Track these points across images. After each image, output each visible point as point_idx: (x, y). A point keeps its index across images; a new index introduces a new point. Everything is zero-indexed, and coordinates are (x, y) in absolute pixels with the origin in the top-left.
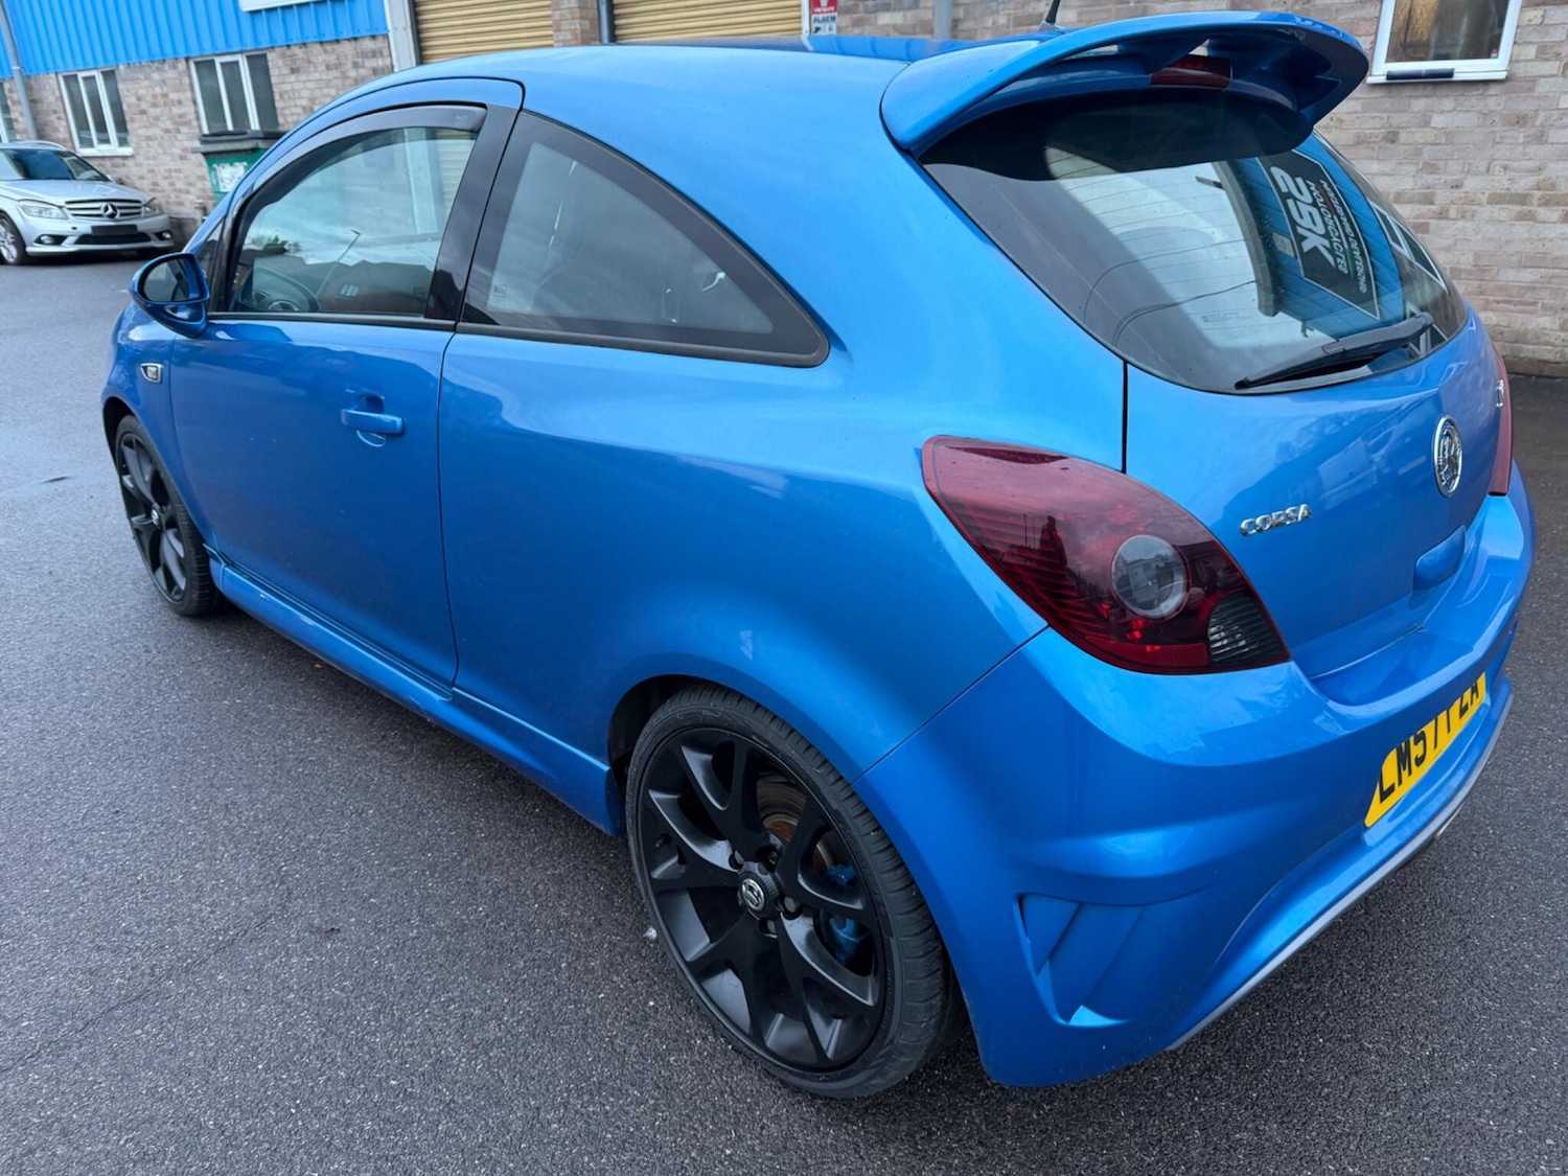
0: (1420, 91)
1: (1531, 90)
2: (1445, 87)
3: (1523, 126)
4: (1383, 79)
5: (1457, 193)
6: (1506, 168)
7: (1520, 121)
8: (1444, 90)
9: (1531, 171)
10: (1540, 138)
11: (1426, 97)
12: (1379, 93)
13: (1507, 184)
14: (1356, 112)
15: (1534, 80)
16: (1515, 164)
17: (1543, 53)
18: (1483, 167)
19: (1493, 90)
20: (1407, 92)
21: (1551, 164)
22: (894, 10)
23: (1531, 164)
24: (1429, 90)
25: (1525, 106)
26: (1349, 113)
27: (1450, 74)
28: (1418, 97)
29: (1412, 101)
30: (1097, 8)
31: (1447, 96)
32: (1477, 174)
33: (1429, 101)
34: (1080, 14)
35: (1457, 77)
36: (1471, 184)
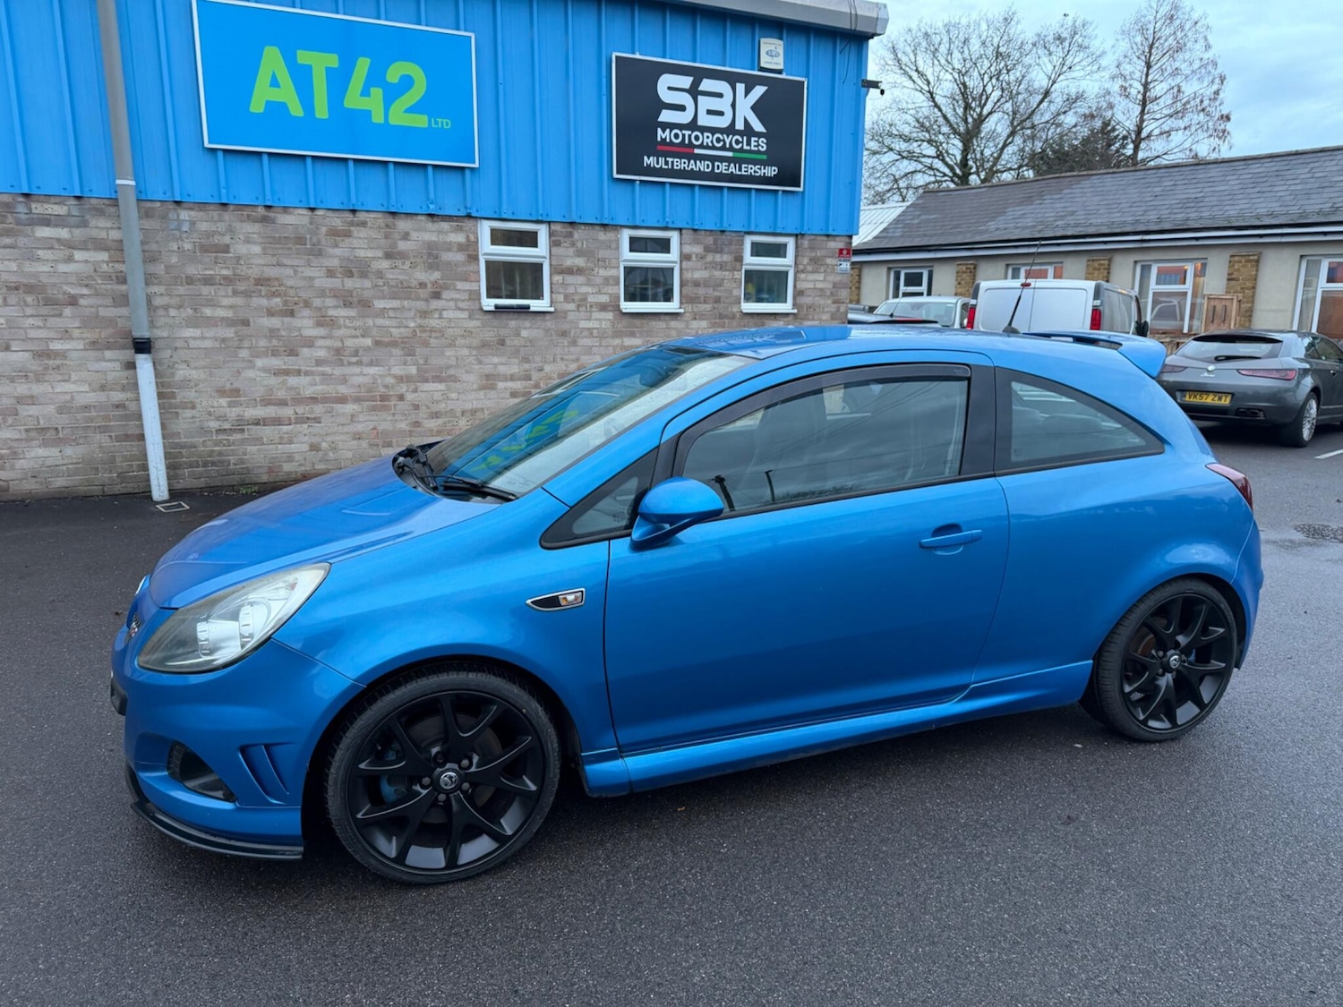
0: (511, 316)
1: (565, 318)
2: (524, 314)
3: (566, 336)
4: (493, 309)
5: (542, 374)
6: (562, 359)
7: (564, 334)
8: (523, 316)
9: (573, 361)
10: (574, 343)
11: (516, 319)
12: (489, 317)
13: (565, 368)
14: (478, 327)
15: (566, 312)
16: (566, 357)
17: (568, 298)
18: (551, 360)
19: (548, 317)
20: (504, 316)
21: (582, 357)
22: (57, 226)
23: (573, 357)
24: (516, 316)
25: (565, 327)
26: (475, 328)
27: (528, 307)
28: (511, 319)
29: (509, 322)
30: (278, 246)
31: (526, 320)
32: (550, 363)
33: (517, 322)
34: (264, 249)
35: (532, 309)
36: (547, 368)
